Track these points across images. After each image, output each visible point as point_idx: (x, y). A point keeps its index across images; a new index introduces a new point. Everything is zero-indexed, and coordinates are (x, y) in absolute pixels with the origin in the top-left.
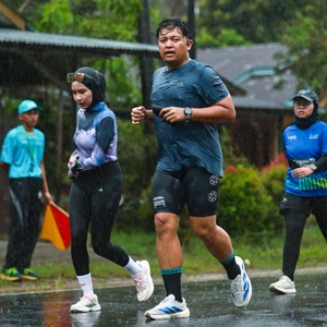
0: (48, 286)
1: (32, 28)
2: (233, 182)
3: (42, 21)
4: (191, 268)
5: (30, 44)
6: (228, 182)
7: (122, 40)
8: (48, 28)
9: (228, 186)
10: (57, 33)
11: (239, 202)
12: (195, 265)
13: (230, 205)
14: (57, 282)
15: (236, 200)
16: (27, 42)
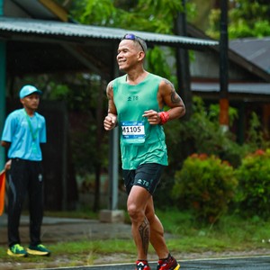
0: (81, 262)
1: (75, 20)
2: (261, 165)
3: (86, 14)
4: (217, 246)
5: (69, 36)
6: (257, 165)
7: (160, 33)
8: (91, 21)
9: (257, 169)
10: (100, 25)
11: (266, 185)
12: (222, 243)
13: (259, 187)
14: (89, 257)
15: (264, 183)
16: (67, 33)
